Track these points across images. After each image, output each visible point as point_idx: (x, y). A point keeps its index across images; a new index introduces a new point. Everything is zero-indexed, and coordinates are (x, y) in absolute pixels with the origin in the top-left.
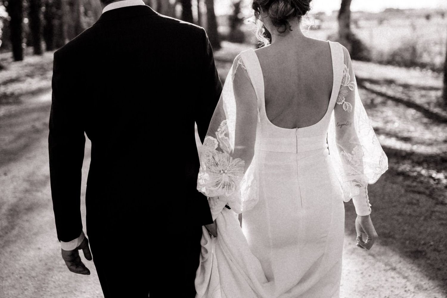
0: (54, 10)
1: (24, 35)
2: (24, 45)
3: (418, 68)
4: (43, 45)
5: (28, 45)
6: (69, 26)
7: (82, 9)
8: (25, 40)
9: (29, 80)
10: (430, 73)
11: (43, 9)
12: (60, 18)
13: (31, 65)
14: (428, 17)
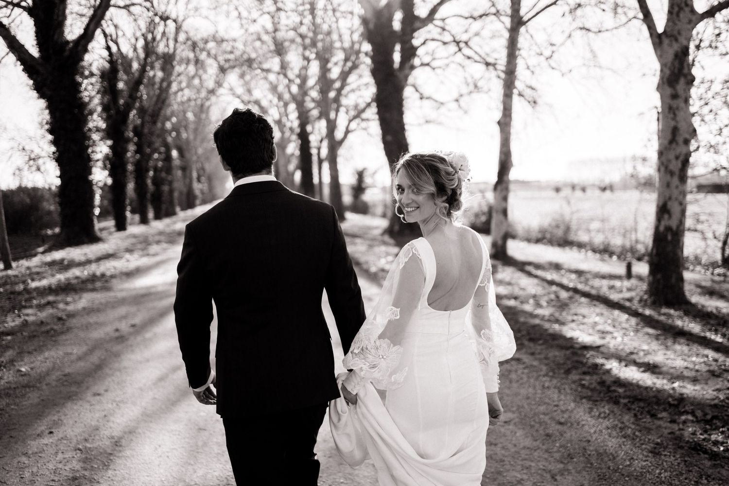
0: (163, 175)
1: (128, 201)
2: (128, 214)
3: (575, 249)
4: (151, 215)
5: (133, 212)
6: (181, 193)
7: (195, 175)
8: (129, 208)
9: (127, 256)
10: (590, 253)
11: (151, 173)
12: (170, 183)
13: (134, 236)
14: (558, 190)
